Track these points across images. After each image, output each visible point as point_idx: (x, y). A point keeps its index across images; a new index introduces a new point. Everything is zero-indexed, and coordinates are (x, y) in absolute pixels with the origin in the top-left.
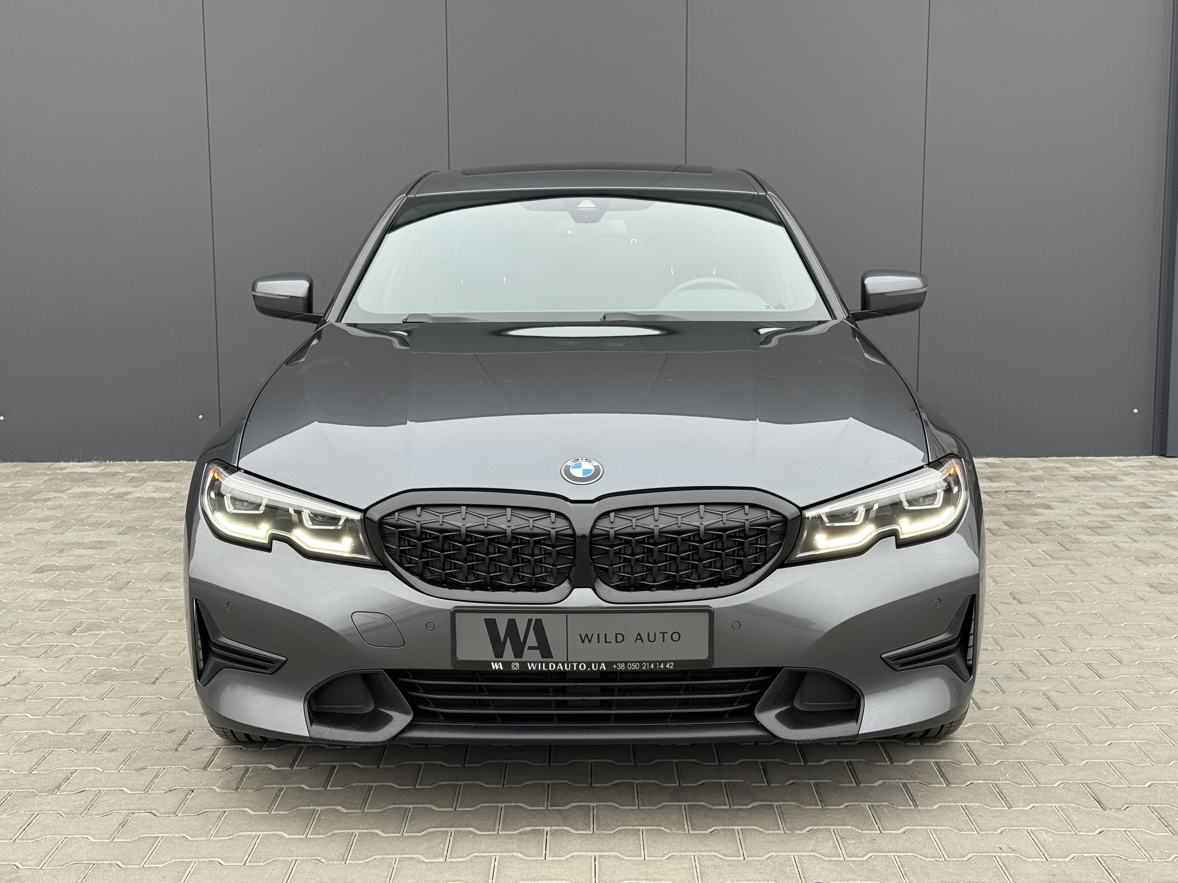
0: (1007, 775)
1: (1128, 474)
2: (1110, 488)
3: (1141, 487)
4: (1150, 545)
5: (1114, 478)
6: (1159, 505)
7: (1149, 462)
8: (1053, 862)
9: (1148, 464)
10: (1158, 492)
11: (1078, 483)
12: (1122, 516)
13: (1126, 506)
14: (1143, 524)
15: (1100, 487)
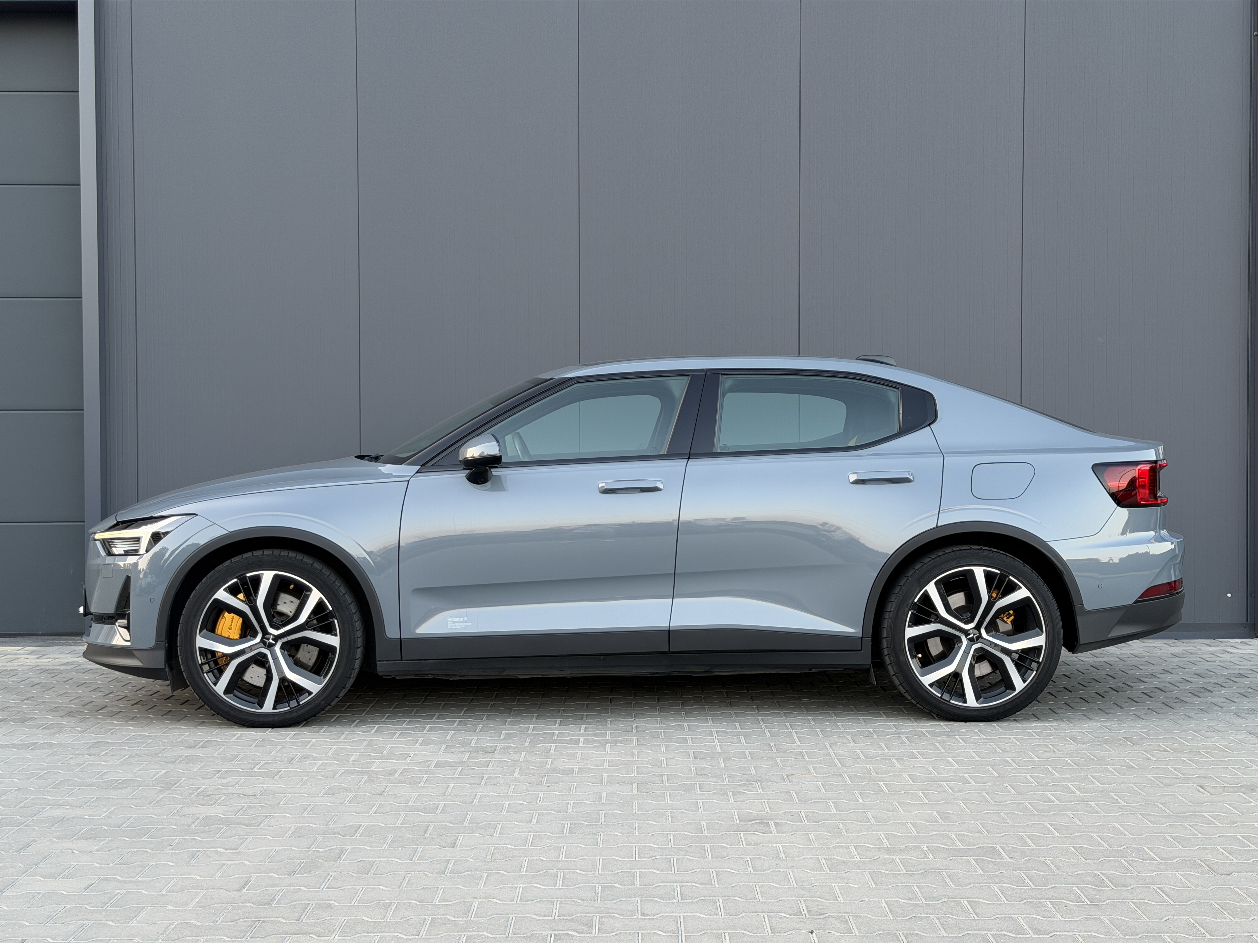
0: (1133, 855)
1: (1225, 652)
3: (1237, 663)
4: (1246, 704)
7: (1244, 643)
8: (1176, 905)
10: (1252, 666)
11: (1177, 659)
12: (1220, 684)
13: (1223, 676)
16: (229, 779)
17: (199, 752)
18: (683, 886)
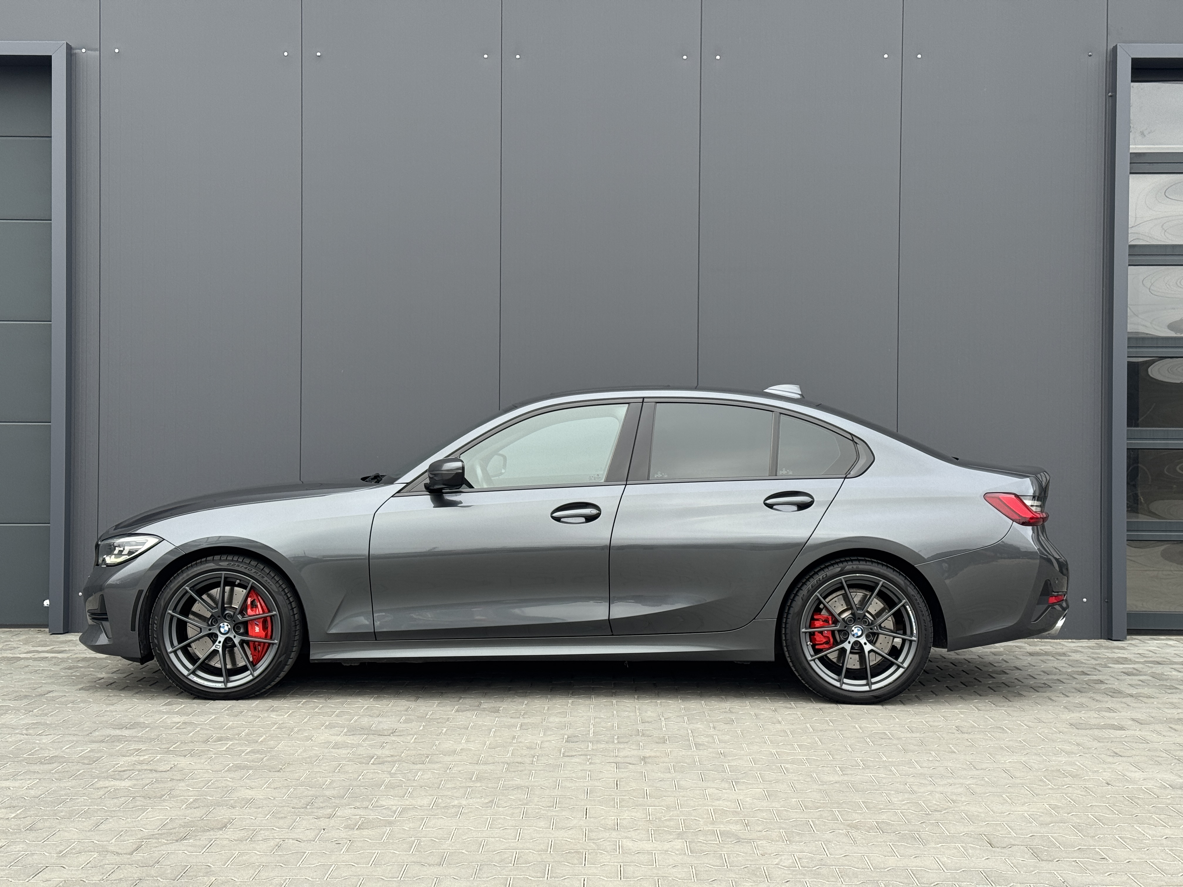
1: (1076, 651)
2: (1058, 661)
3: (1084, 661)
4: (1078, 699)
5: (1064, 654)
6: (1095, 673)
7: (1096, 643)
9: (1094, 645)
10: (1096, 664)
11: (1032, 657)
12: (1062, 680)
13: (1067, 673)
14: (1078, 686)
15: (1048, 660)
16: (146, 757)
17: (126, 733)
18: (522, 852)
